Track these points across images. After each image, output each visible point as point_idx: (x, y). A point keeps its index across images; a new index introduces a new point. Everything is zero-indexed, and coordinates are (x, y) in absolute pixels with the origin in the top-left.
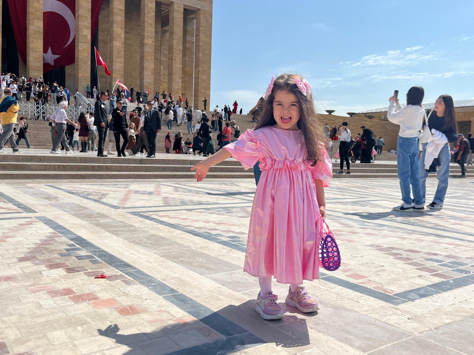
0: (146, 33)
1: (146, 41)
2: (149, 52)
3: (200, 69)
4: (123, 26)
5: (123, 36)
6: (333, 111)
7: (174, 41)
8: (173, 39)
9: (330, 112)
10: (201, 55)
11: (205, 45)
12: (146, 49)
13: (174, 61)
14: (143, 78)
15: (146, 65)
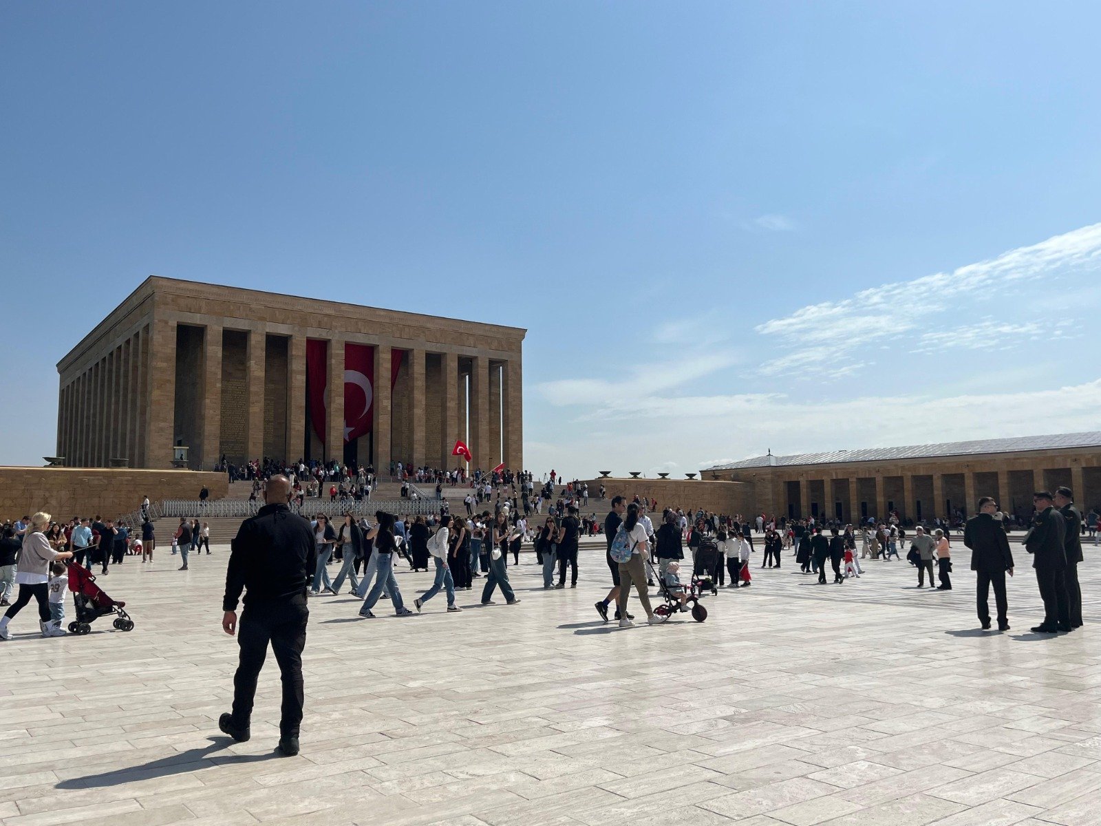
0: (448, 396)
1: (448, 404)
2: (452, 416)
3: (510, 428)
4: (424, 391)
5: (424, 403)
6: (667, 474)
7: (480, 401)
8: (478, 399)
9: (663, 475)
10: (510, 413)
11: (514, 401)
12: (449, 413)
13: (480, 423)
14: (446, 446)
15: (449, 431)
